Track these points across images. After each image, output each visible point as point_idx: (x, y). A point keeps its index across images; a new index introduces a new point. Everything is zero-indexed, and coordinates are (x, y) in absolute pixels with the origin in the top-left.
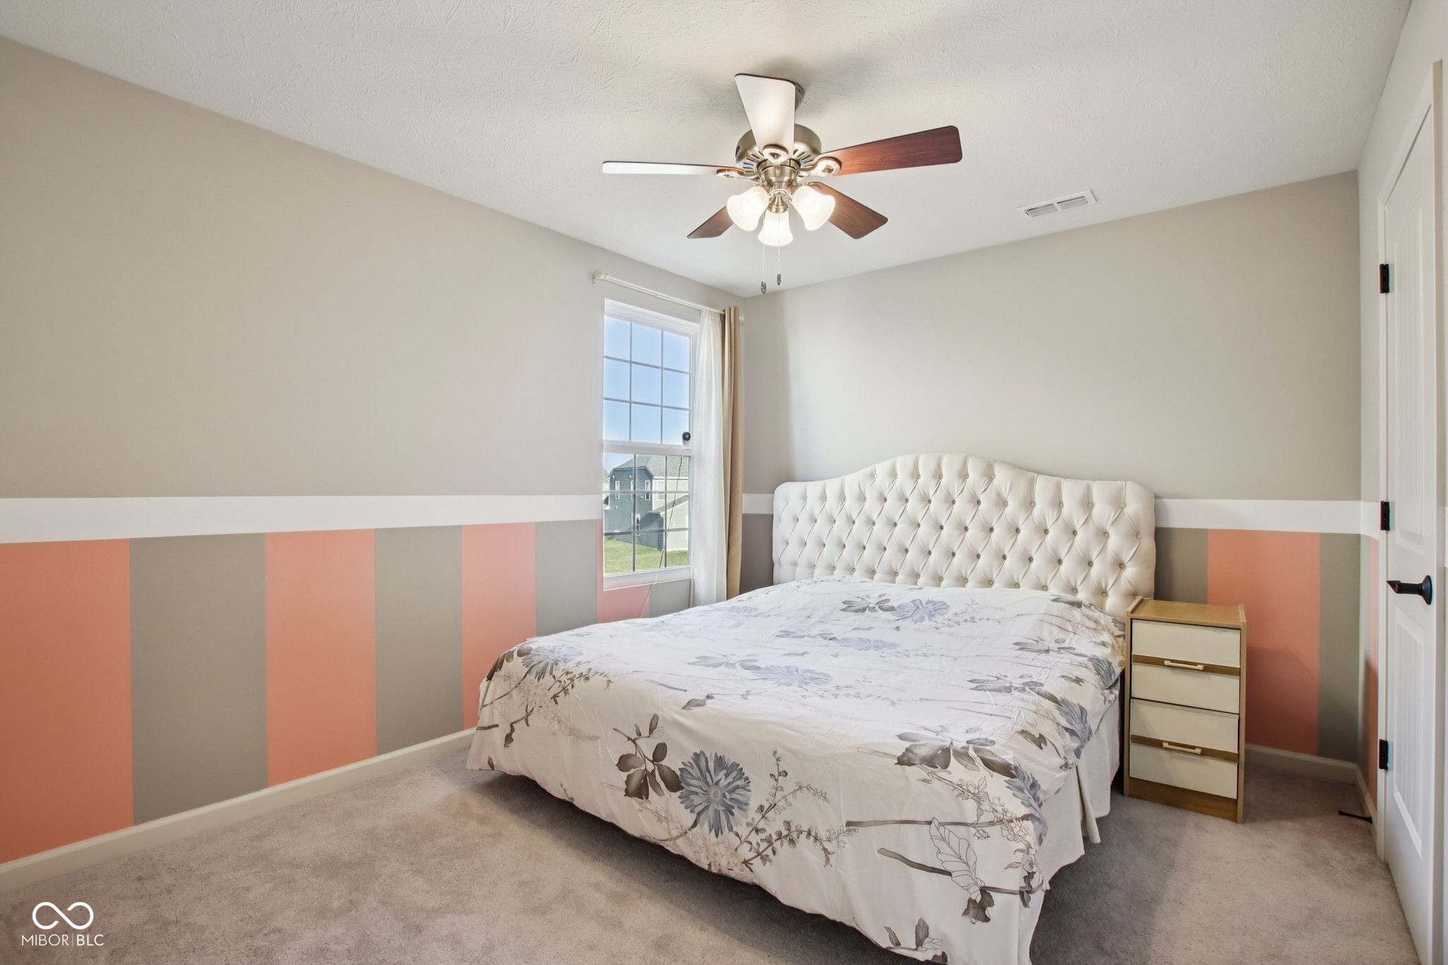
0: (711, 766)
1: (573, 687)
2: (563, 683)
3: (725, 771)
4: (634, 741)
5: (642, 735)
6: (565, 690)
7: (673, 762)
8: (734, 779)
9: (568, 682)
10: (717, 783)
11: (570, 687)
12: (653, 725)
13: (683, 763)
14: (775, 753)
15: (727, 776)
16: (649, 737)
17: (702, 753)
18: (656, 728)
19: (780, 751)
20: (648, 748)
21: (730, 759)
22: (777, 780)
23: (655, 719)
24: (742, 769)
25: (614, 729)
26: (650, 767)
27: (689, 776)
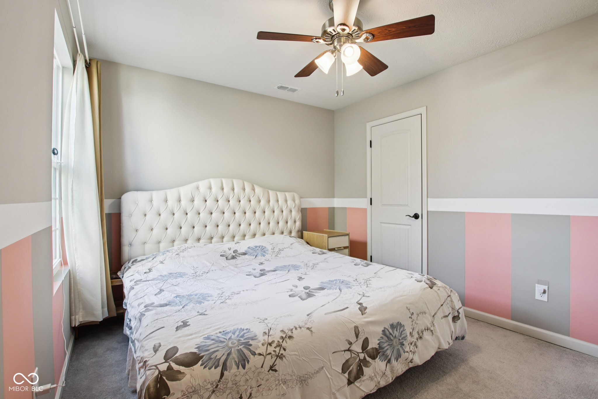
0: (391, 331)
1: (285, 350)
2: (273, 353)
3: (395, 329)
4: (349, 350)
5: (353, 343)
6: (280, 357)
7: (373, 344)
8: (400, 330)
9: (277, 349)
10: (395, 337)
11: (282, 351)
12: (357, 332)
13: (378, 340)
14: (407, 308)
15: (397, 330)
16: (357, 340)
17: (385, 328)
18: (359, 333)
19: (408, 306)
20: (357, 348)
21: (395, 322)
22: (412, 318)
23: (356, 328)
24: (400, 323)
25: (333, 353)
26: (362, 356)
27: (383, 344)
